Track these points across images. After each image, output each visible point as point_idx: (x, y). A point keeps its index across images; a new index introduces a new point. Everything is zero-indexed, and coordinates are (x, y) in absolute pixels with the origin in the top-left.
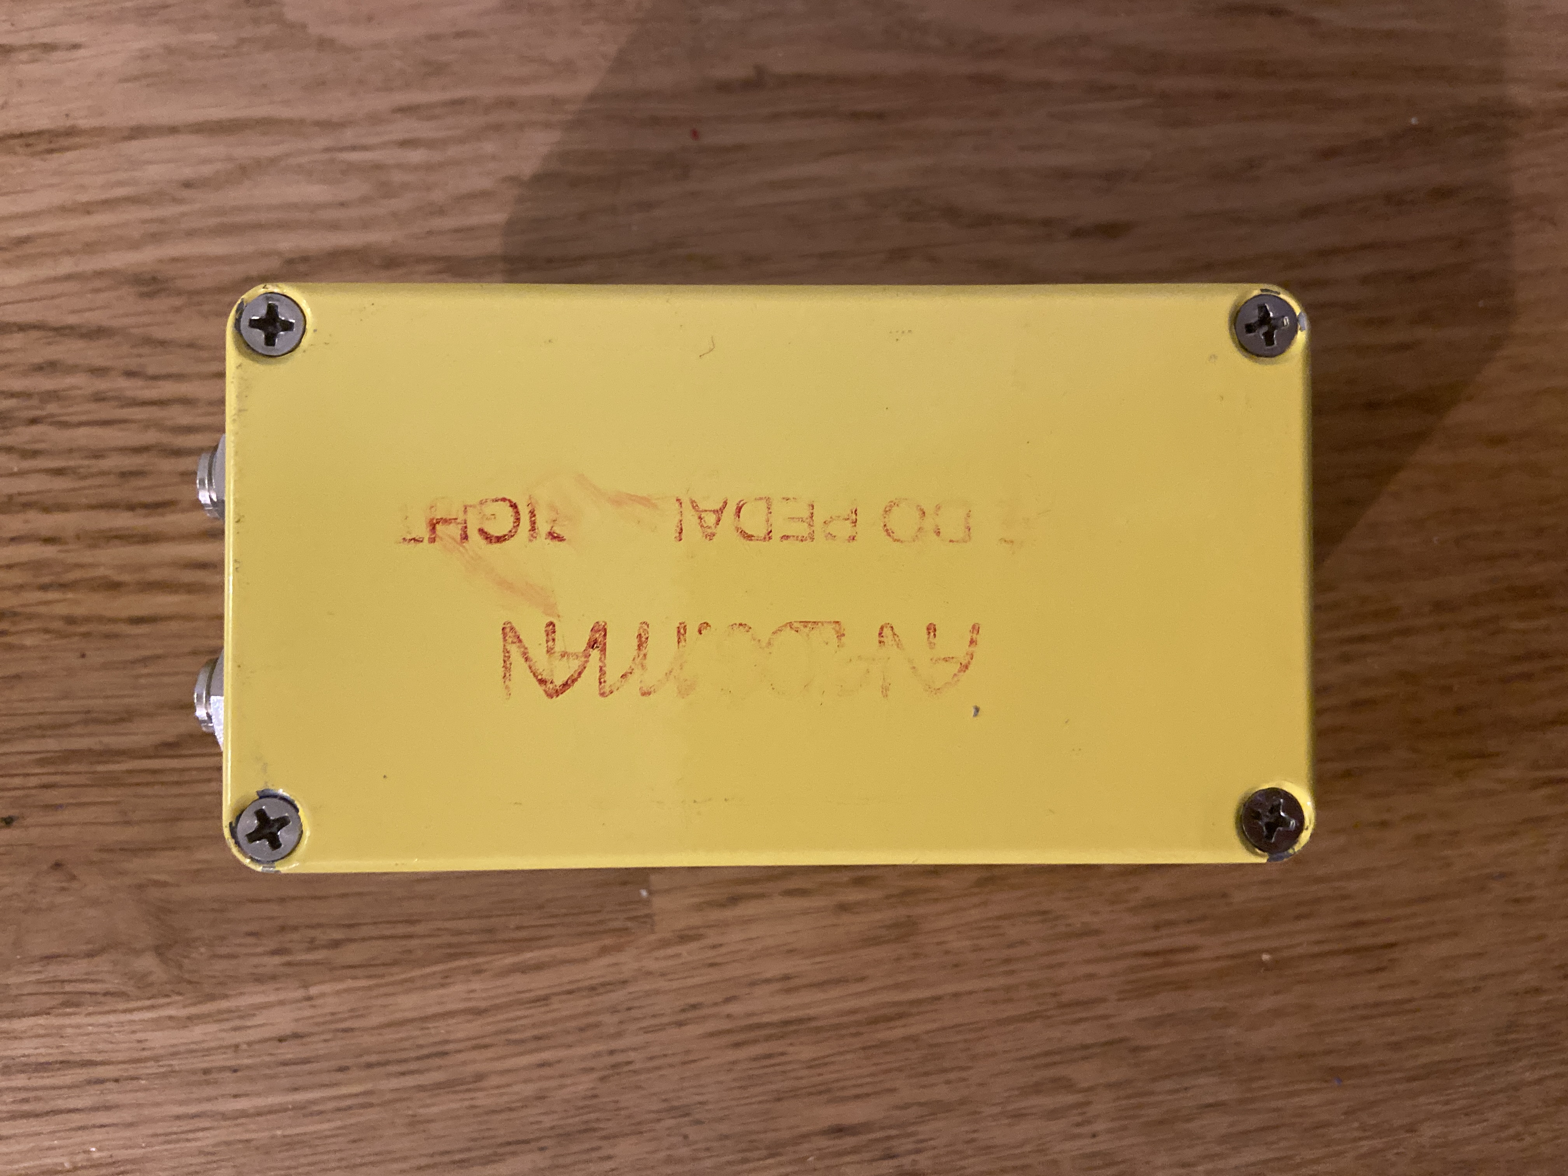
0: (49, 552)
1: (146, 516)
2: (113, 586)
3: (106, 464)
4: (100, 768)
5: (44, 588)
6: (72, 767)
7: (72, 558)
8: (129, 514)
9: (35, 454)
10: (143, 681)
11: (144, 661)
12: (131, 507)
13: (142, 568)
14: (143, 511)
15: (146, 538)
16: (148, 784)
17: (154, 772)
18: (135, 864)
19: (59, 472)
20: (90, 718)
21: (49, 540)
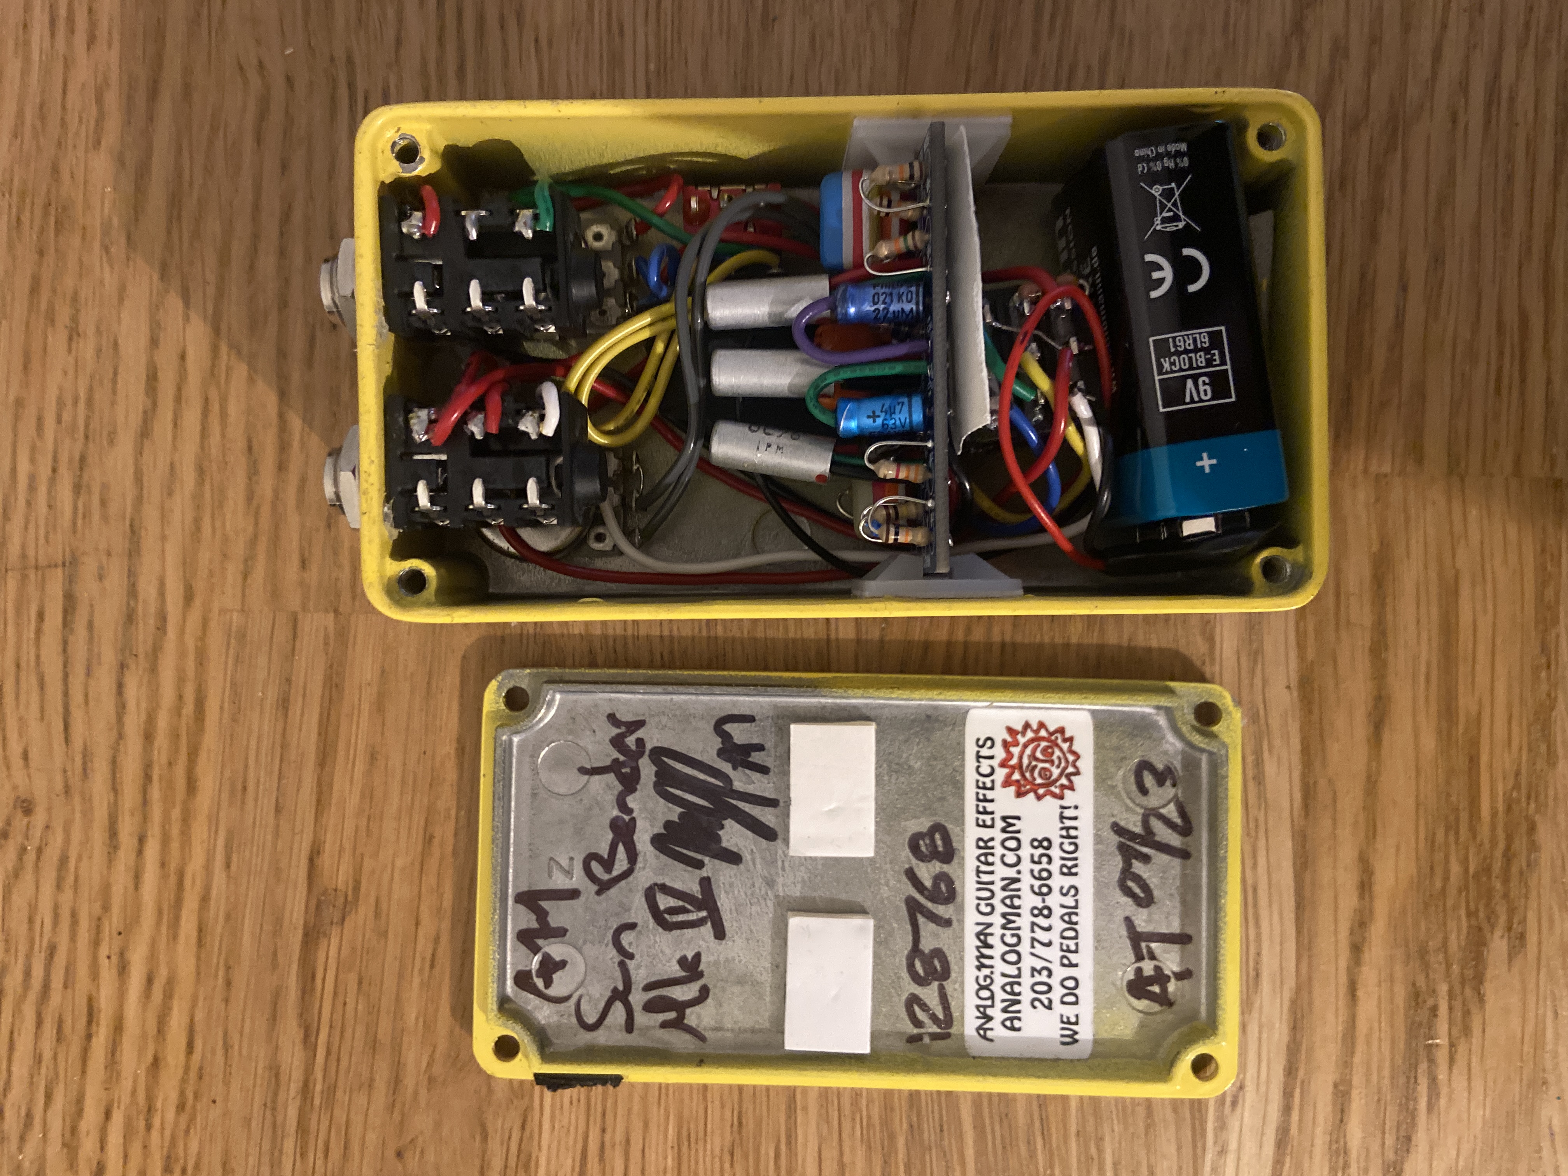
0: (118, 1117)
1: (98, 1025)
2: (156, 1063)
3: (47, 1055)
4: (317, 1102)
5: (149, 1127)
6: (313, 1126)
7: (126, 1099)
8: (94, 1040)
9: (29, 1115)
10: (244, 1052)
11: (227, 1047)
12: (89, 1037)
13: (144, 1035)
14: (94, 1028)
15: (118, 1028)
16: (338, 1060)
17: (328, 1053)
18: (409, 1081)
19: (49, 1096)
20: (272, 1105)
21: (108, 1115)
